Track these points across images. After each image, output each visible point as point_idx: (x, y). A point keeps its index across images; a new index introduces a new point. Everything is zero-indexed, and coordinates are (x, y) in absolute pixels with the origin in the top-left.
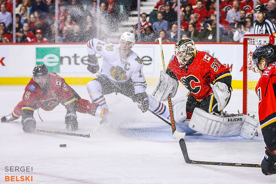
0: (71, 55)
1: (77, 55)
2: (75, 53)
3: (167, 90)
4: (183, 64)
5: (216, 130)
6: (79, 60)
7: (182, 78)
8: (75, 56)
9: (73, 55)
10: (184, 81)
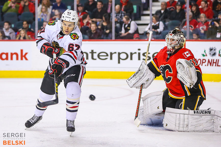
0: (89, 51)
1: (94, 51)
2: (92, 49)
3: (141, 79)
4: (172, 51)
5: (186, 123)
6: (95, 56)
7: (161, 65)
8: (92, 52)
9: (91, 51)
10: (162, 69)
